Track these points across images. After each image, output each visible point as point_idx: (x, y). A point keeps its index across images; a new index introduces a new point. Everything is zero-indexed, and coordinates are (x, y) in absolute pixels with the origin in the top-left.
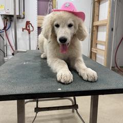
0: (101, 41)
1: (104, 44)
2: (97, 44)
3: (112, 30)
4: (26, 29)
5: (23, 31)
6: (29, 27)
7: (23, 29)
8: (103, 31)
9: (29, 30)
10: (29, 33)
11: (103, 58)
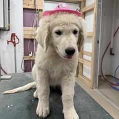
0: (87, 52)
1: (90, 55)
2: (83, 54)
3: (98, 42)
4: (11, 41)
5: (8, 43)
6: (14, 39)
7: (8, 42)
8: (89, 42)
9: (15, 42)
10: (15, 46)
11: (90, 69)
